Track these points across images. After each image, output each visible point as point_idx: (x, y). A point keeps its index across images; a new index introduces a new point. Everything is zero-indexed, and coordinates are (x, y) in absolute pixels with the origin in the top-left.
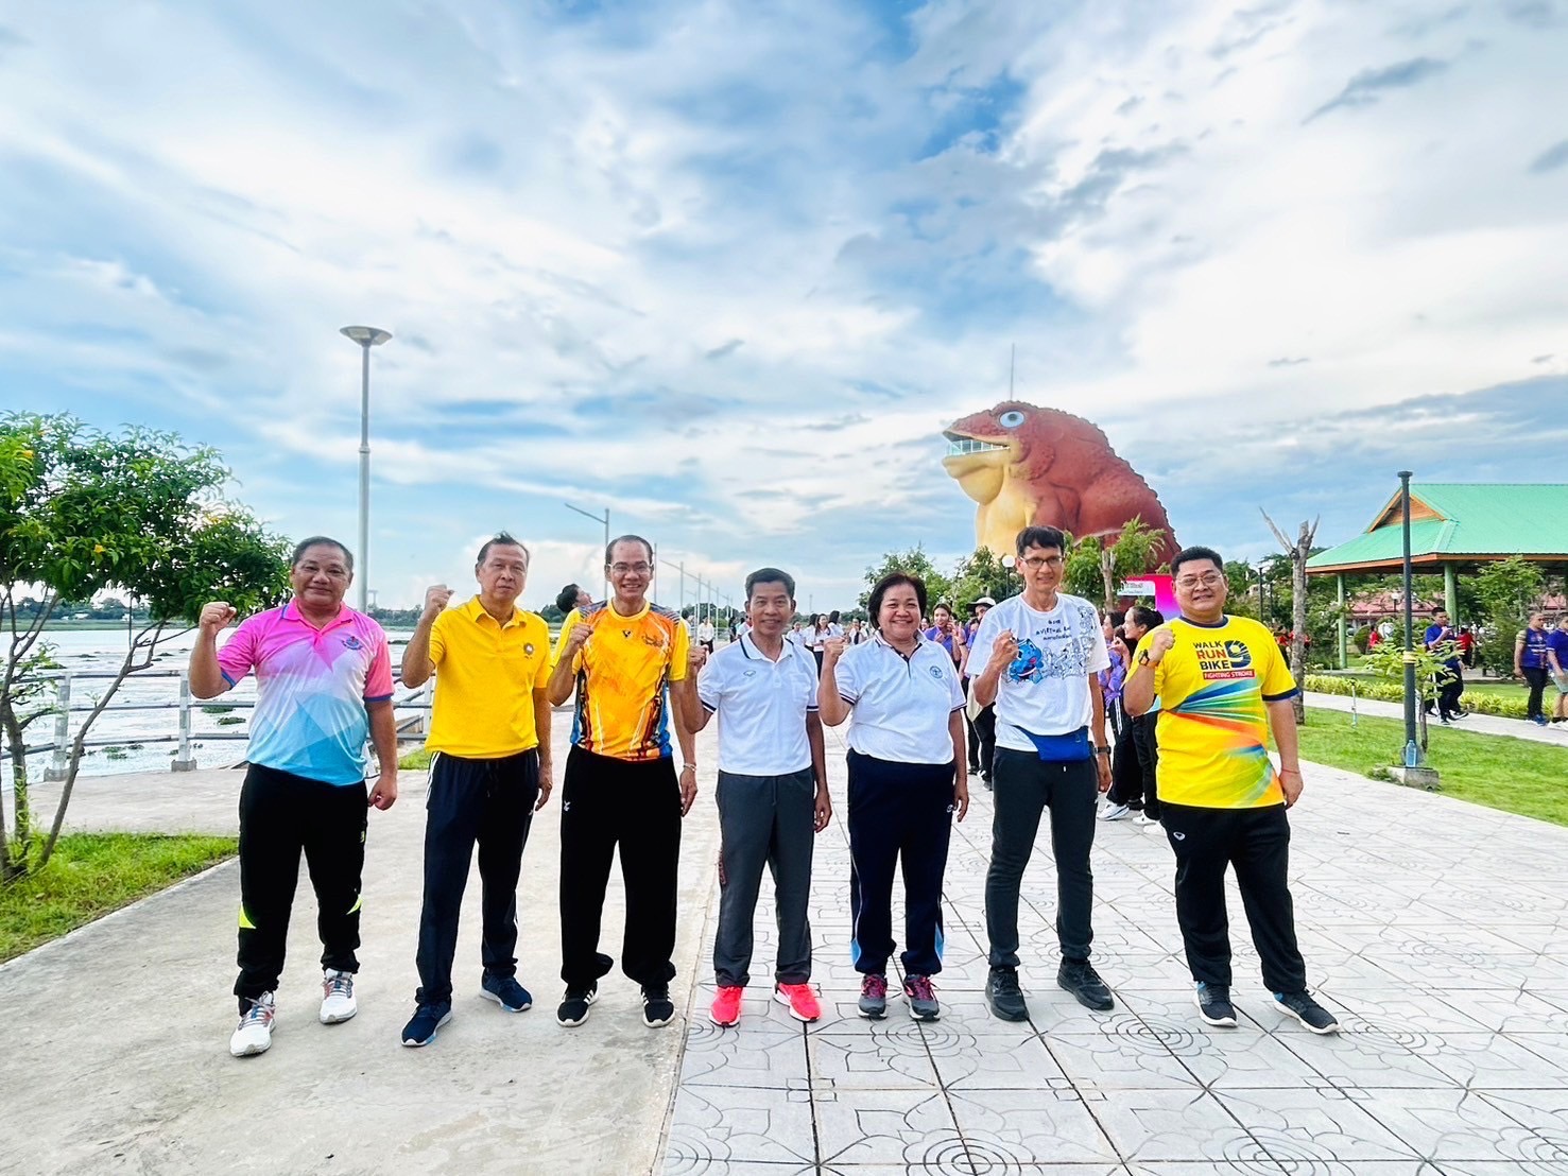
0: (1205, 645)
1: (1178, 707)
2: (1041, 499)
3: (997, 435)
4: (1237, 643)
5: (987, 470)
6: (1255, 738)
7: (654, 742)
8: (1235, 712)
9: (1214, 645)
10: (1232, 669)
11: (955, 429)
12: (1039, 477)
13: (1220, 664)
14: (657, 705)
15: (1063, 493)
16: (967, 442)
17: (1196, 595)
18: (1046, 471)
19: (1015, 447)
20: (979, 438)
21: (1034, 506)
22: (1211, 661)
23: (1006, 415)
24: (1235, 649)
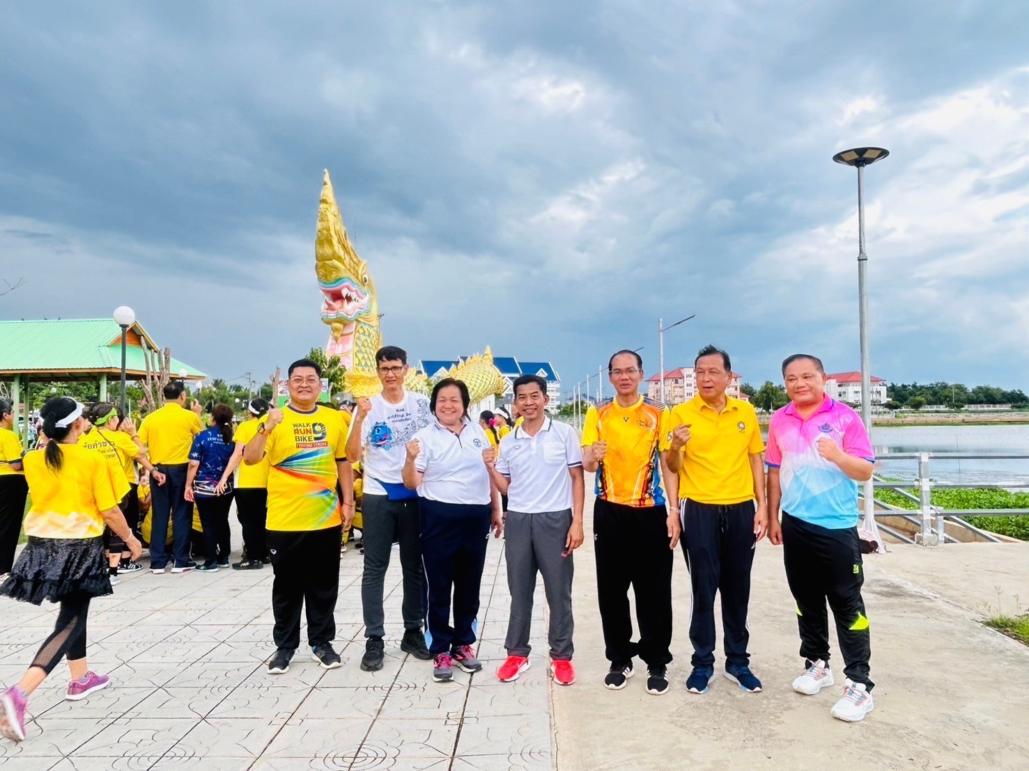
0: (300, 425)
1: (277, 465)
4: (320, 424)
6: (322, 485)
7: (650, 494)
8: (313, 469)
9: (305, 425)
10: (314, 441)
13: (307, 439)
14: (650, 468)
17: (300, 390)
22: (302, 435)
24: (318, 428)
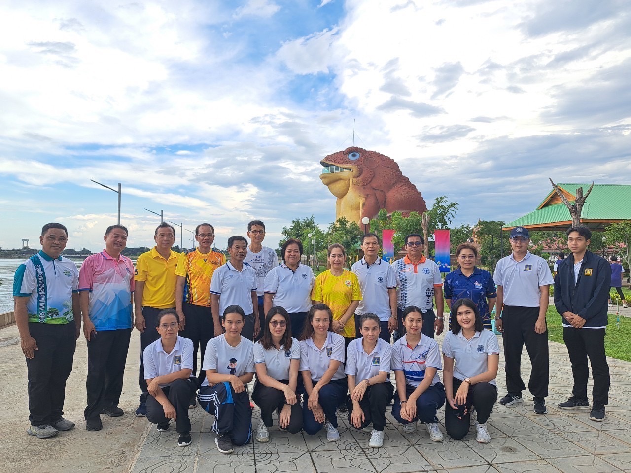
2: (367, 195)
3: (347, 164)
5: (342, 181)
11: (326, 160)
12: (366, 185)
15: (378, 193)
16: (332, 167)
18: (370, 182)
19: (355, 169)
20: (338, 165)
21: (364, 199)
23: (351, 155)
